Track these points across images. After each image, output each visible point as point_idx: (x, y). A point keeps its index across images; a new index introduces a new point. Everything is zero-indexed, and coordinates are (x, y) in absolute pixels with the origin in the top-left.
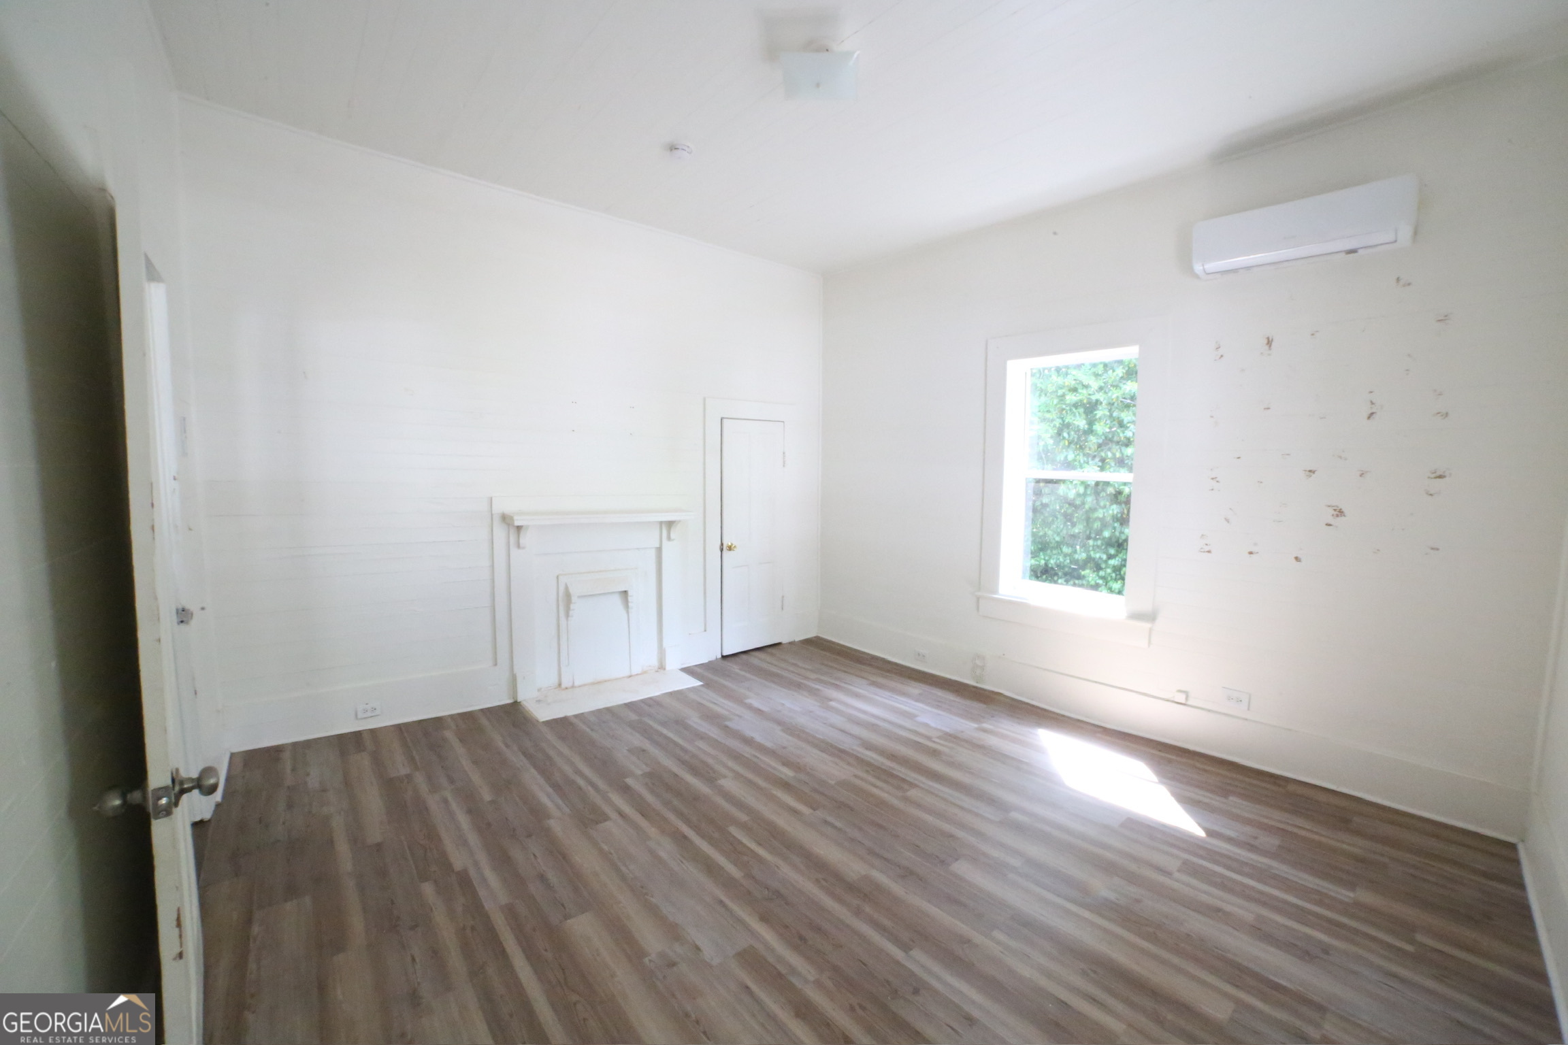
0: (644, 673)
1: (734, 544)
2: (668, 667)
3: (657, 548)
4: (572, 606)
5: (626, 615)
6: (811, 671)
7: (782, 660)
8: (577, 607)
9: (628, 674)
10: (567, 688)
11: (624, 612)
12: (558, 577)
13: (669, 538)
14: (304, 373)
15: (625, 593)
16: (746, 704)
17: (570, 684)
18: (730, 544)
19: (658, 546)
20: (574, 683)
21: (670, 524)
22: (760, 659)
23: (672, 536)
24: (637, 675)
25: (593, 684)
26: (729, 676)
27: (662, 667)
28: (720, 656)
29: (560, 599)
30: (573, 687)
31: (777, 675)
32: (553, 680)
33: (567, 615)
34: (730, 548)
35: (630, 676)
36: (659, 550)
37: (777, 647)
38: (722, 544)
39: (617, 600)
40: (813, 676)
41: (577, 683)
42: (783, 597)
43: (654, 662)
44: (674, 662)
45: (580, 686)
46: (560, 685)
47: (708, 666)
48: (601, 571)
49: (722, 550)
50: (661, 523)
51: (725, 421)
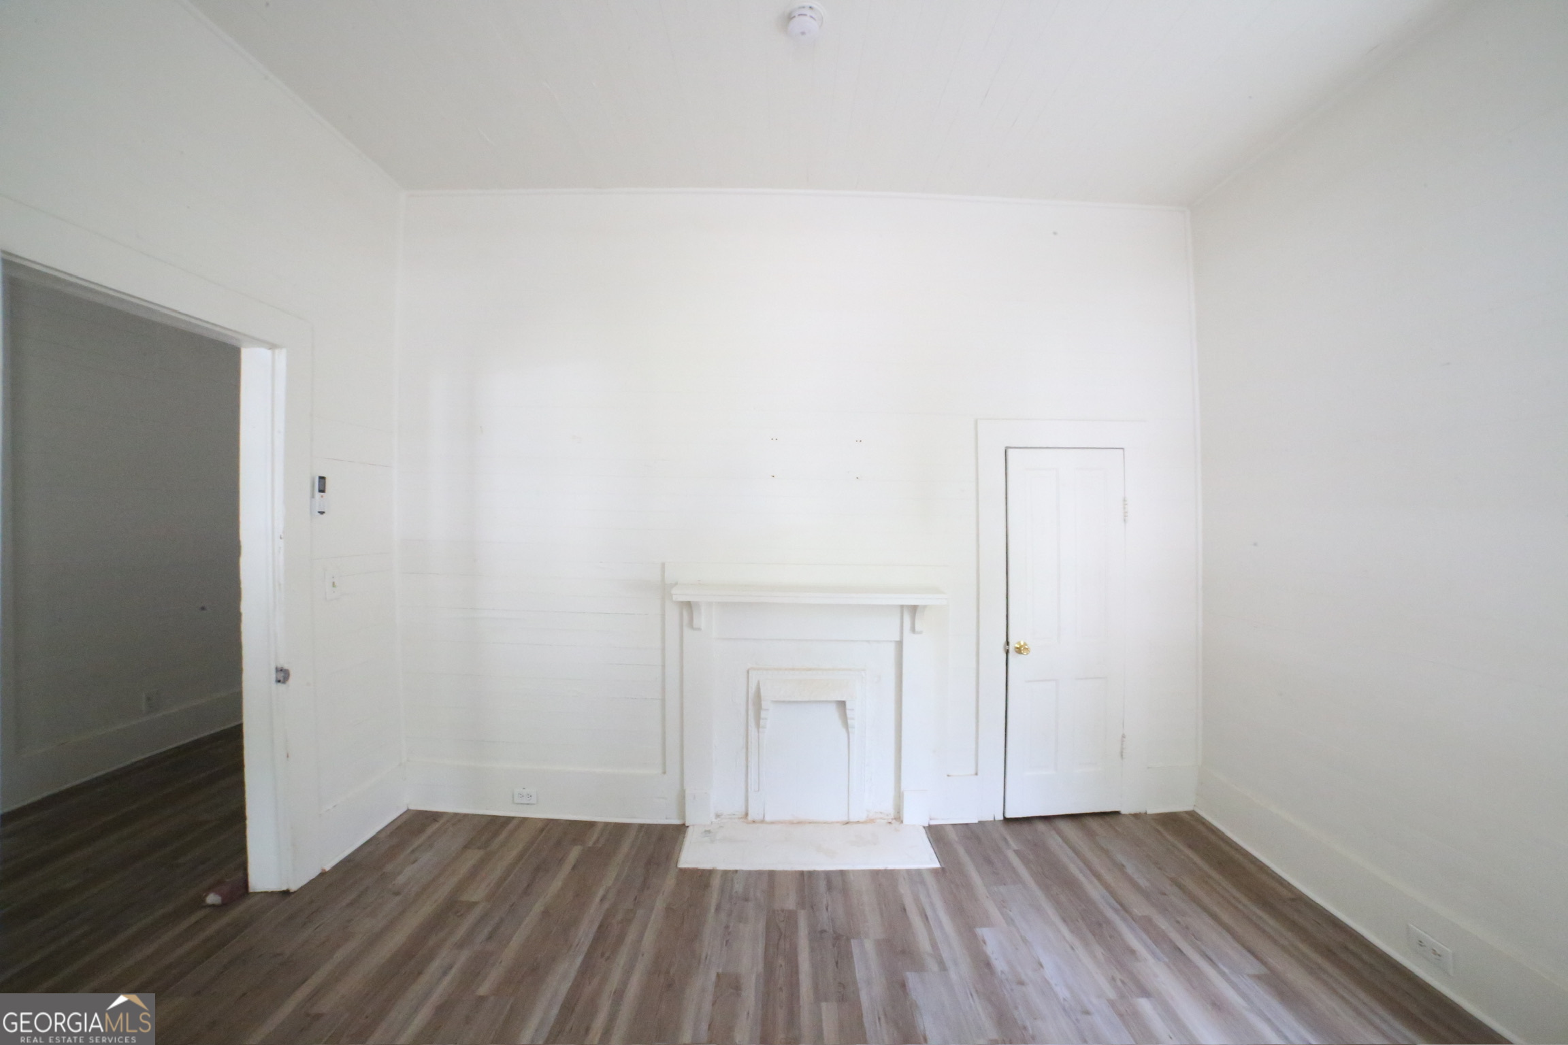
0: (870, 821)
1: (1030, 645)
2: (906, 821)
3: (896, 642)
4: (763, 714)
5: (846, 735)
6: (1146, 895)
7: (1102, 849)
8: (771, 715)
9: (845, 819)
10: (754, 822)
11: (843, 731)
12: (748, 672)
13: (913, 630)
14: (481, 427)
15: (842, 704)
16: (975, 936)
17: (761, 817)
18: (1022, 643)
19: (898, 639)
20: (764, 817)
21: (914, 609)
22: (1066, 840)
23: (918, 627)
24: (858, 822)
25: (792, 823)
26: (989, 861)
27: (899, 818)
28: (1002, 818)
29: (750, 700)
30: (763, 821)
31: (1070, 884)
32: (739, 808)
33: (758, 725)
34: (1019, 650)
35: (847, 823)
36: (900, 644)
37: (1108, 819)
38: (1008, 643)
39: (833, 713)
40: (1141, 908)
41: (768, 819)
42: (1123, 736)
43: (888, 807)
44: (918, 816)
45: (772, 823)
46: (747, 814)
47: (973, 833)
48: (810, 669)
49: (1007, 652)
50: (902, 607)
51: (1010, 452)
